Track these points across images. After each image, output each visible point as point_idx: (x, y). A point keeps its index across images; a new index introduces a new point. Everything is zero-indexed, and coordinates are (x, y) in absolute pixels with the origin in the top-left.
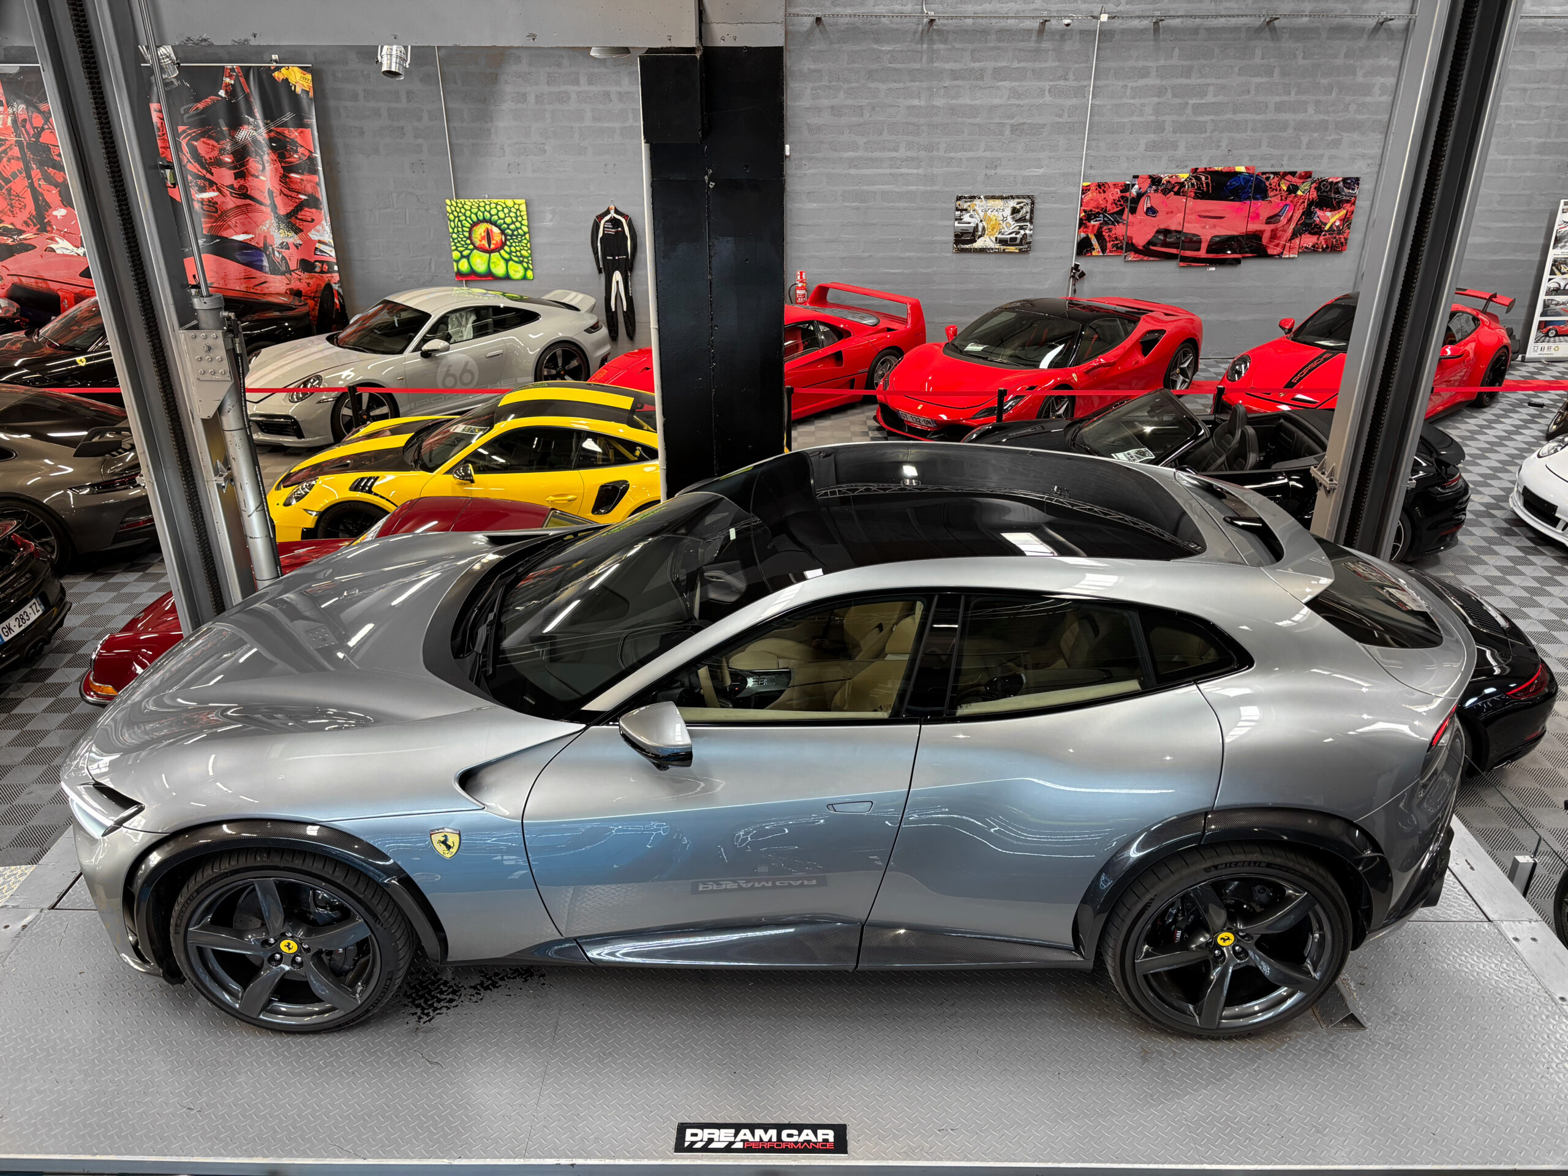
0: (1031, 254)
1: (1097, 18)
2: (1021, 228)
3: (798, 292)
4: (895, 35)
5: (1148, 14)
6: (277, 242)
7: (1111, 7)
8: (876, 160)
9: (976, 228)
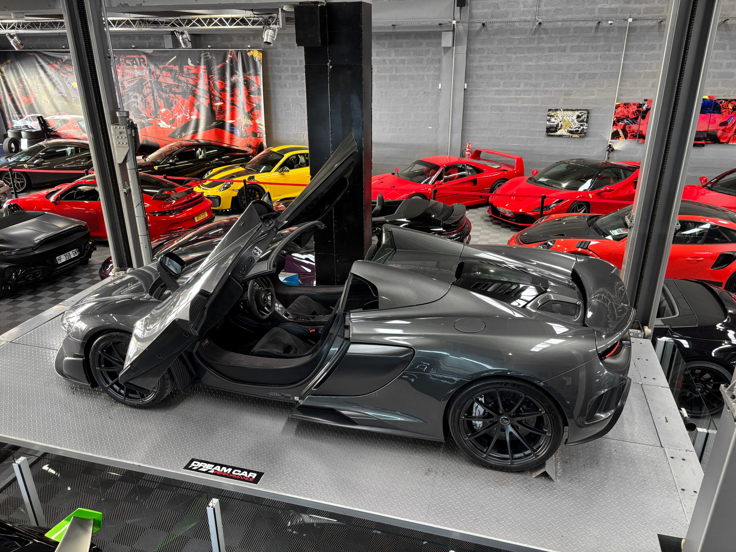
0: (586, 139)
1: (627, 20)
2: (581, 125)
3: (466, 153)
4: (522, 31)
5: (655, 18)
6: (243, 124)
7: (635, 15)
8: (509, 91)
9: (558, 125)
